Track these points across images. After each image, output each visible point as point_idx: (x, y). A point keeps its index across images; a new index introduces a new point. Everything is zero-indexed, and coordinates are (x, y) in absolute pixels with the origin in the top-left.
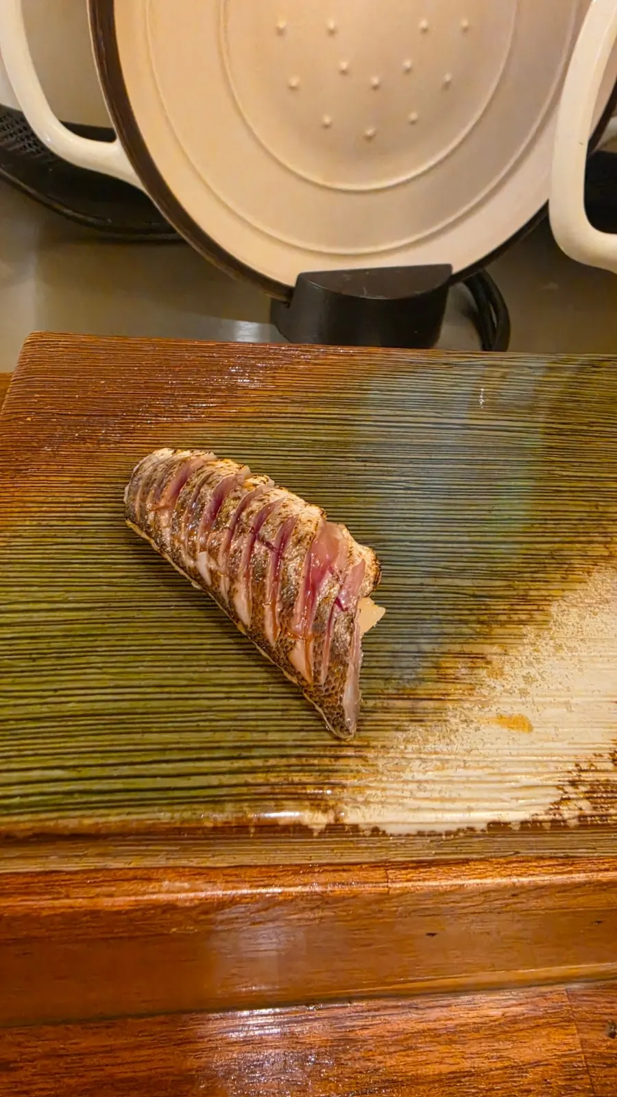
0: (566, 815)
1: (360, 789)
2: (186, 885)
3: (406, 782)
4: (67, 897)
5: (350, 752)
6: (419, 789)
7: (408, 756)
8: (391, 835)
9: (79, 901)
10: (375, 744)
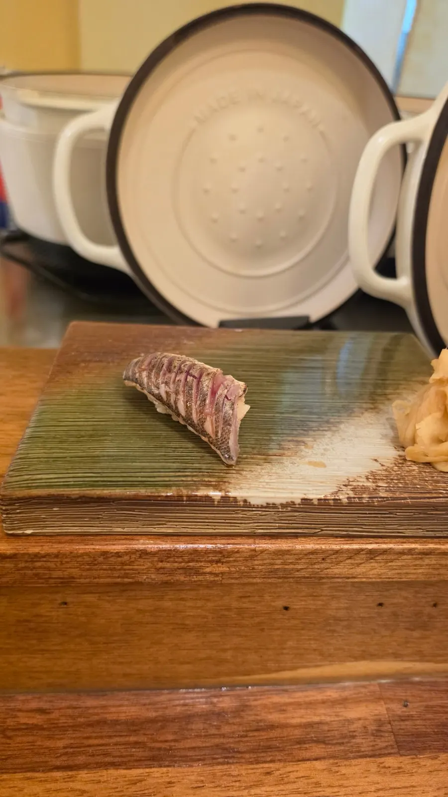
0: (341, 497)
1: (238, 484)
2: (152, 542)
3: (261, 482)
4: (92, 544)
5: (234, 472)
6: (267, 485)
7: (261, 474)
8: (254, 506)
10: (246, 469)
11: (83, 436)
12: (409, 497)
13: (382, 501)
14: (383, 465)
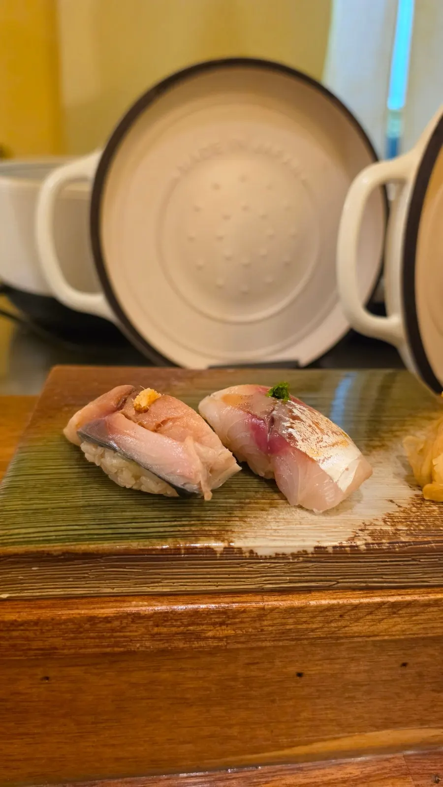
0: (359, 543)
1: (242, 532)
2: (146, 603)
3: (268, 529)
4: (77, 609)
5: (237, 519)
6: (275, 532)
7: (268, 520)
8: (261, 558)
9: (83, 611)
10: (250, 516)
11: (66, 485)
12: (433, 541)
13: (403, 546)
14: (399, 507)
